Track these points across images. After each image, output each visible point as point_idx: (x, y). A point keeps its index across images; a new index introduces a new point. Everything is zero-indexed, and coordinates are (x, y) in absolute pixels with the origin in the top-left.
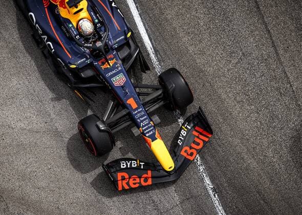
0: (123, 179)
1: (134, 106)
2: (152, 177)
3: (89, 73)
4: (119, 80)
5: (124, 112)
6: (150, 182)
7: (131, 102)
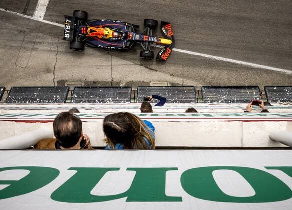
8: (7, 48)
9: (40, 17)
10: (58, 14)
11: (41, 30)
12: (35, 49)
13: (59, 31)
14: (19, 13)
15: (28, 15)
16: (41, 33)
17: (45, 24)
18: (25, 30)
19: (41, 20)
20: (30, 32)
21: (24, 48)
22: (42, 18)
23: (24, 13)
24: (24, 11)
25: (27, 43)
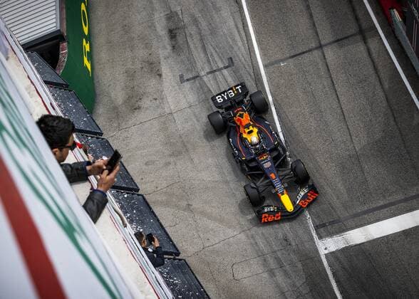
0: (265, 217)
1: (274, 177)
2: (281, 216)
3: (253, 164)
4: (267, 165)
5: (267, 181)
6: (279, 218)
7: (273, 176)
8: (252, 240)
9: (326, 249)
10: (347, 267)
11: (308, 261)
12: (273, 273)
13: (322, 285)
14: (313, 220)
15: (318, 234)
16: (303, 266)
17: (320, 261)
18: (294, 244)
19: (323, 252)
20: (294, 251)
21: (265, 260)
22: (326, 252)
23: (317, 228)
24: (320, 225)
25: (276, 258)
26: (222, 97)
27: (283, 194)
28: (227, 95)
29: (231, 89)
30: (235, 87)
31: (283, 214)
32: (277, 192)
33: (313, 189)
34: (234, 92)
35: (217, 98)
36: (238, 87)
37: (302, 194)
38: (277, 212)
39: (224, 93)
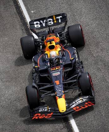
0: (37, 116)
1: (58, 84)
4: (56, 74)
6: (50, 117)
26: (41, 24)
27: (60, 97)
28: (46, 23)
29: (52, 17)
30: (57, 16)
31: (55, 114)
32: (56, 95)
33: (92, 100)
34: (53, 21)
35: (35, 23)
36: (59, 17)
37: (80, 102)
38: (50, 113)
39: (43, 19)
